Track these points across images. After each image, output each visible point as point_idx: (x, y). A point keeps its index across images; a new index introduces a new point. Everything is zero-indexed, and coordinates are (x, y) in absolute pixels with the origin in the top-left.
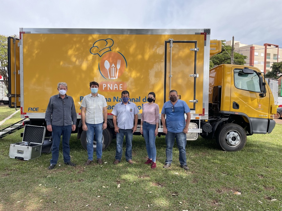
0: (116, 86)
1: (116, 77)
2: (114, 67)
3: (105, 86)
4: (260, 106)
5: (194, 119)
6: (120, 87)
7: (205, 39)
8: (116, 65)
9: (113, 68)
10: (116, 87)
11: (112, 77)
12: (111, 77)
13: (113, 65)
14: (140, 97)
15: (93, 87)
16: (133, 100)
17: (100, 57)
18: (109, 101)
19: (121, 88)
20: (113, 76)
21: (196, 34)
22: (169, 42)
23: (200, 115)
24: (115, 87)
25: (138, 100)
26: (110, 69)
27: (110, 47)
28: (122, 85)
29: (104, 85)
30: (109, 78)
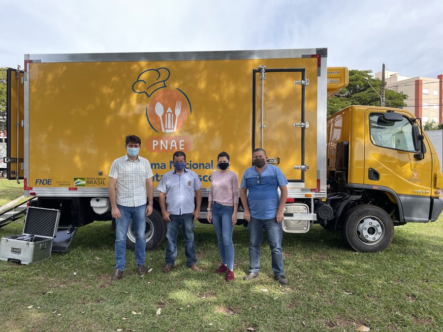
0: (174, 144)
1: (173, 129)
2: (171, 114)
3: (155, 143)
4: (415, 175)
5: (303, 197)
6: (181, 145)
7: (319, 65)
8: (173, 110)
9: (169, 114)
10: (174, 146)
11: (168, 129)
12: (165, 129)
13: (169, 110)
14: (212, 161)
15: (132, 146)
16: (202, 166)
17: (149, 97)
18: (163, 167)
19: (182, 147)
20: (169, 127)
21: (304, 56)
22: (260, 70)
23: (312, 190)
24: (172, 146)
25: (209, 166)
26: (164, 116)
27: (164, 81)
28: (183, 141)
29: (154, 141)
30: (163, 131)
